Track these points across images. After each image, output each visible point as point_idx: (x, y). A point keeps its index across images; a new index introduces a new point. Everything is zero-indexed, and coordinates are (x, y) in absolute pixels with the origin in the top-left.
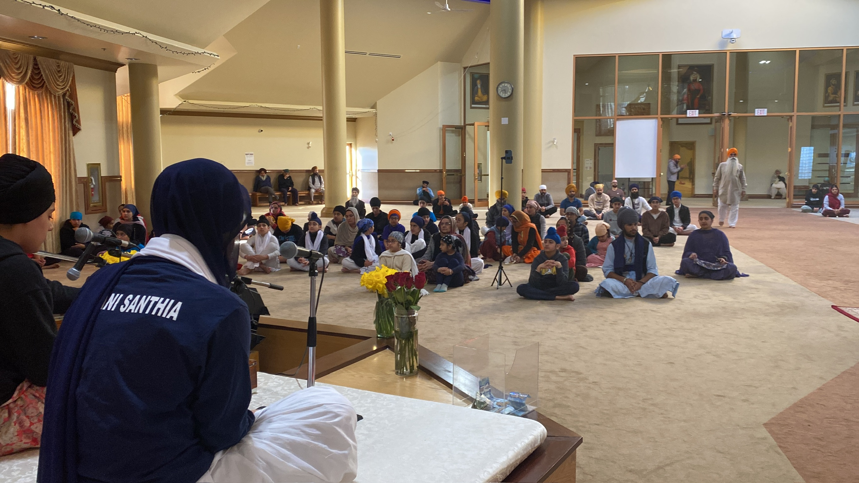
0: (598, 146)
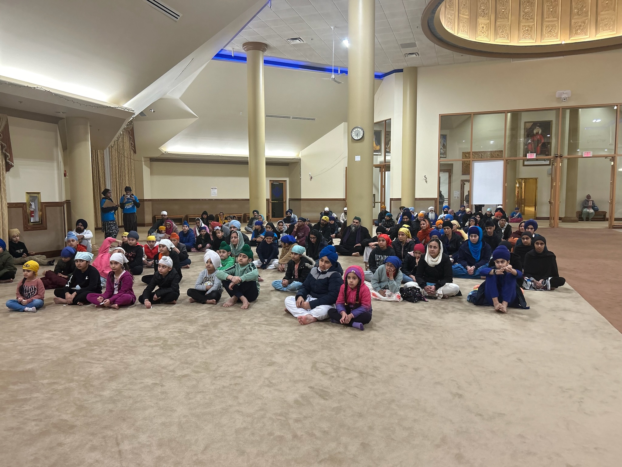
0: (463, 182)
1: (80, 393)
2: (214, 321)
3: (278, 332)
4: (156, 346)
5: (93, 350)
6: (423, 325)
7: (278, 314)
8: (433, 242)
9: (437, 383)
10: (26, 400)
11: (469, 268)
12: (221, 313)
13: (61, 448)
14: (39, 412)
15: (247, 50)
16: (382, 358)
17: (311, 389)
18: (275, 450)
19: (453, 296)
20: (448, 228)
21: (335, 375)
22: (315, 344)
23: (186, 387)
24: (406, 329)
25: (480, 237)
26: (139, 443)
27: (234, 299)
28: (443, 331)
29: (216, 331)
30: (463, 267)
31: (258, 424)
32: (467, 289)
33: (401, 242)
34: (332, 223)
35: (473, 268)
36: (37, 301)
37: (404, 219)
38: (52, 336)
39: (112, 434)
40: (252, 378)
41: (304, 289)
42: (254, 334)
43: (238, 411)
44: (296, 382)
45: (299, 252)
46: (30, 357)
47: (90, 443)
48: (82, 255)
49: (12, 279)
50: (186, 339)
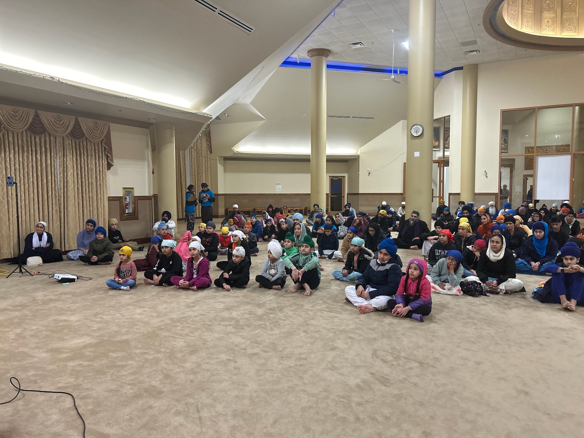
0: (526, 177)
1: (166, 363)
2: (279, 305)
3: (339, 319)
4: (229, 325)
5: (176, 326)
6: (484, 319)
7: (338, 302)
8: (495, 237)
9: (500, 379)
10: (123, 366)
11: (533, 264)
12: (285, 299)
13: (151, 411)
14: (133, 377)
15: (312, 56)
16: (443, 350)
17: (372, 376)
18: (339, 430)
19: (516, 292)
20: (510, 224)
21: (395, 363)
22: (375, 333)
23: (256, 365)
24: (466, 323)
25: (546, 233)
26: (216, 412)
27: (297, 286)
28: (506, 327)
29: (282, 314)
30: (526, 263)
31: (322, 404)
32: (531, 285)
33: (462, 236)
34: (389, 216)
35: (538, 264)
36: (131, 281)
37: (464, 213)
38: (142, 312)
39: (193, 402)
40: (316, 360)
41: (364, 279)
42: (316, 319)
43: (304, 391)
44: (357, 367)
45: (358, 244)
46: (126, 329)
47: (175, 408)
48: (167, 242)
49: (110, 262)
50: (255, 320)
